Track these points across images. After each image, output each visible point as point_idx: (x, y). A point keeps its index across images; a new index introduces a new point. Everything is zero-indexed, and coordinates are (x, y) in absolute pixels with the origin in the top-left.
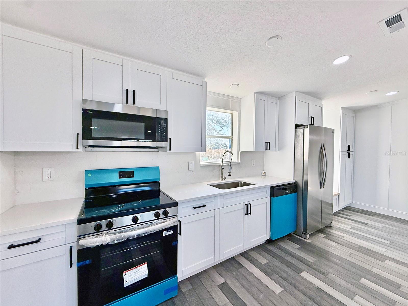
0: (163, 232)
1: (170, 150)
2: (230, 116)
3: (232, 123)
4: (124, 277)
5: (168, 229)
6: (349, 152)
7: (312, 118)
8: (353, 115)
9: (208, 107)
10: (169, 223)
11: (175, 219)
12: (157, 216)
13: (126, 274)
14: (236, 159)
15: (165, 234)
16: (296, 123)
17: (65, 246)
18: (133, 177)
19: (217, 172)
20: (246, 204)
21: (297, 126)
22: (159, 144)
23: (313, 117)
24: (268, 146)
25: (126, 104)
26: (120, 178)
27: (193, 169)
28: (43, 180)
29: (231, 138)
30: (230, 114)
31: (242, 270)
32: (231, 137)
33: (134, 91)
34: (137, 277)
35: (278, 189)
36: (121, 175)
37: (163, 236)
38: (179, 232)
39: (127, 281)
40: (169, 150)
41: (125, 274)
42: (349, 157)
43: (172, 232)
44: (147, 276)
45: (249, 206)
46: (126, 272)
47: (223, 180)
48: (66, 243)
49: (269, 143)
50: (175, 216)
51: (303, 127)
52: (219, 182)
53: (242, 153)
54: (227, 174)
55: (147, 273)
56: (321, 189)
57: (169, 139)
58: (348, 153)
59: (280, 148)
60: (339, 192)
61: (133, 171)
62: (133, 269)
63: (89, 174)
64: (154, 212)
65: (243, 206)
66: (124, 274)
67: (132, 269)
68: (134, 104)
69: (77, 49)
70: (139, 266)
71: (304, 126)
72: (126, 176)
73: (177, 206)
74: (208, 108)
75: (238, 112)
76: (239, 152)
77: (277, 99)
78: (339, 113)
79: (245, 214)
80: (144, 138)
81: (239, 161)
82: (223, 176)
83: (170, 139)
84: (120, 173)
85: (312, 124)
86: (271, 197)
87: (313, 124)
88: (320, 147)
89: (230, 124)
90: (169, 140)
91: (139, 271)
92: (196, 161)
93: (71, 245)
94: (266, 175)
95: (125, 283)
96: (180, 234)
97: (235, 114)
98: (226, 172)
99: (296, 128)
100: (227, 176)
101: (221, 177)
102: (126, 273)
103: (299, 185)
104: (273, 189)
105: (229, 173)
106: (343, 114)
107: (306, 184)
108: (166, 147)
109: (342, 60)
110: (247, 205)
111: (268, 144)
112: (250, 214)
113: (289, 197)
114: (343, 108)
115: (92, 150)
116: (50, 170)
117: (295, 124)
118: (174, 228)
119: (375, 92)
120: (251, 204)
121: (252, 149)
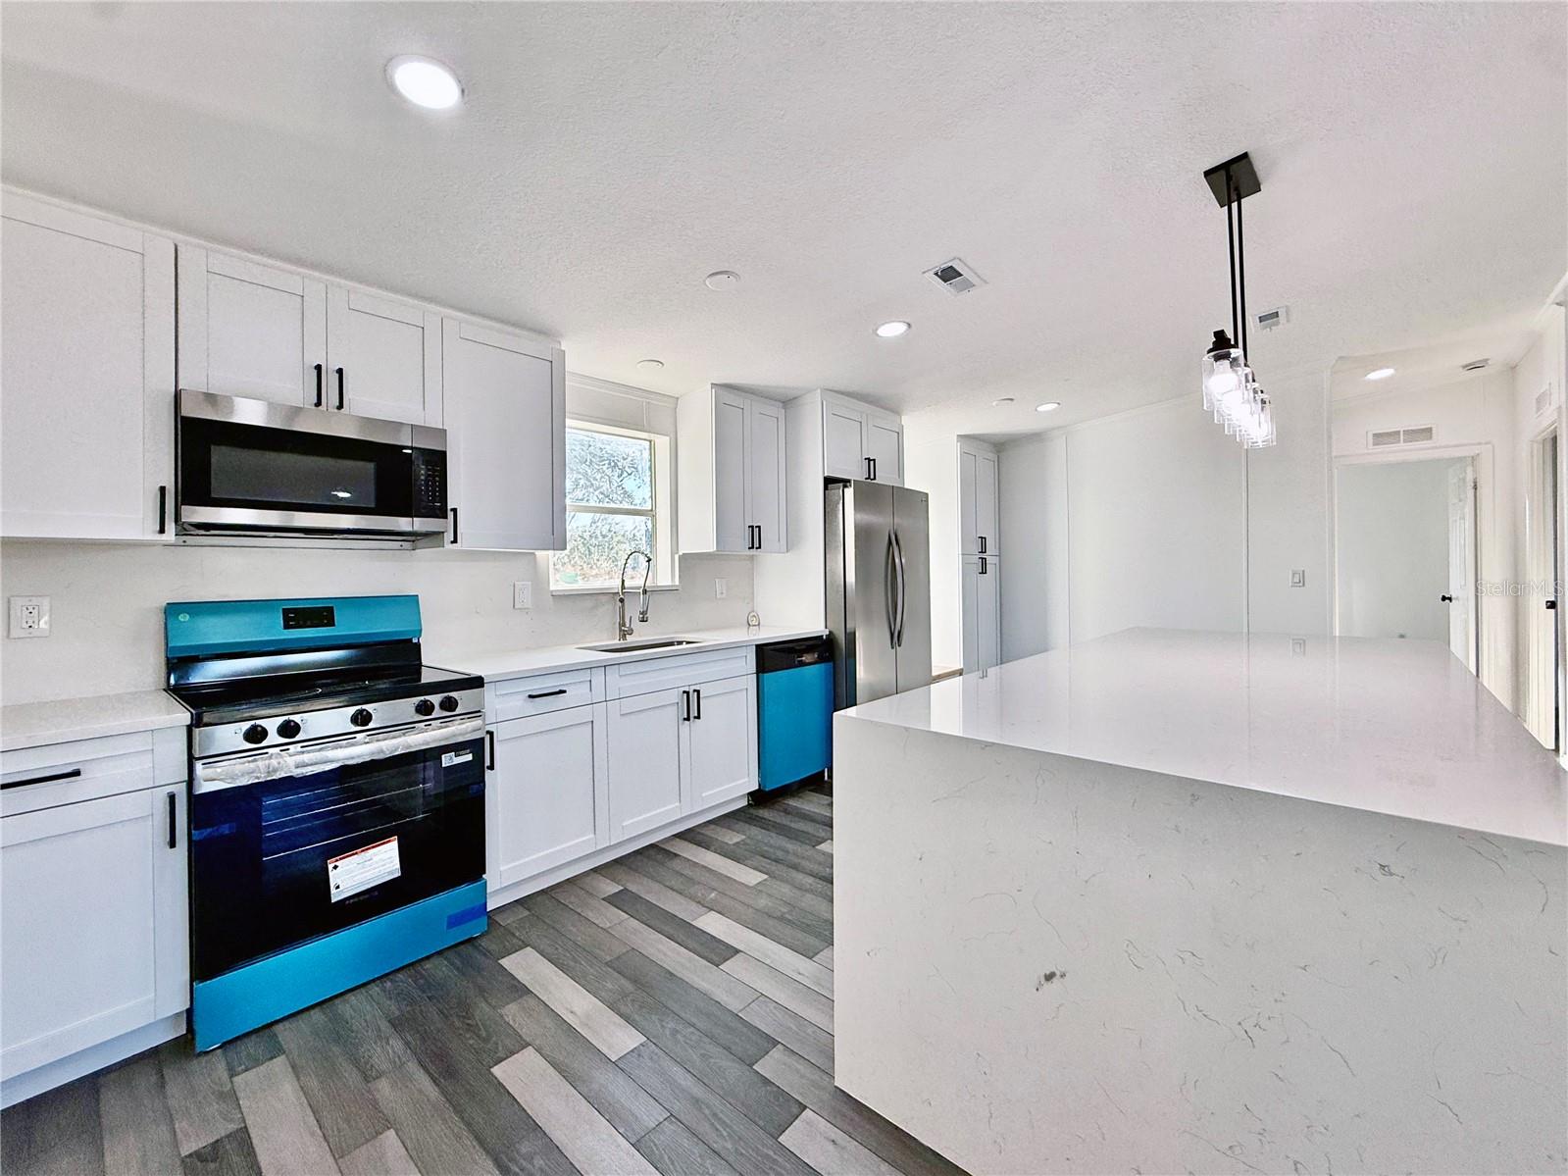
0: (443, 756)
1: (455, 541)
2: (648, 447)
3: (652, 468)
4: (331, 874)
5: (457, 748)
6: (983, 555)
7: (872, 463)
8: (992, 456)
9: (572, 418)
10: (460, 730)
11: (478, 722)
12: (425, 709)
13: (335, 867)
14: (665, 576)
15: (448, 760)
16: (826, 475)
17: (152, 792)
18: (331, 623)
19: (608, 614)
20: (684, 692)
21: (829, 482)
22: (419, 524)
23: (874, 460)
24: (755, 538)
25: (314, 407)
26: (287, 626)
27: (530, 607)
28: (11, 636)
29: (651, 513)
30: (648, 443)
31: (676, 864)
32: (652, 510)
33: (340, 371)
34: (369, 875)
35: (774, 650)
36: (292, 619)
37: (444, 765)
38: (487, 763)
39: (338, 887)
40: (452, 542)
41: (333, 865)
42: (983, 572)
43: (469, 757)
44: (398, 874)
45: (694, 697)
46: (337, 861)
47: (624, 637)
48: (154, 783)
49: (759, 527)
50: (476, 714)
51: (841, 485)
52: (616, 642)
53: (684, 558)
54: (637, 616)
55: (398, 866)
56: (893, 648)
57: (452, 510)
58: (982, 559)
59: (791, 543)
60: (962, 667)
61: (332, 608)
62: (356, 853)
63: (182, 615)
64: (417, 700)
65: (675, 696)
66: (330, 867)
67: (353, 854)
68: (340, 406)
69: (161, 245)
70: (373, 847)
71: (845, 482)
72: (309, 623)
73: (483, 686)
74: (568, 422)
75: (668, 438)
76: (677, 557)
77: (781, 405)
78: (954, 450)
79: (685, 719)
80: (373, 505)
81: (677, 583)
82: (624, 625)
83: (455, 510)
84: (286, 612)
85: (872, 477)
86: (758, 673)
87: (875, 479)
88: (887, 538)
89: (648, 473)
90: (451, 515)
91: (375, 859)
92: (539, 580)
93: (170, 789)
94: (759, 624)
95: (333, 891)
96: (491, 767)
97: (663, 443)
98: (633, 611)
99: (826, 488)
100: (636, 625)
101: (620, 630)
102: (337, 863)
103: (837, 642)
104: (762, 650)
105: (643, 613)
106: (964, 453)
107: (851, 638)
108: (443, 532)
109: (892, 330)
110: (688, 693)
111: (755, 531)
112: (698, 717)
113: (812, 674)
114: (961, 437)
115: (185, 542)
116: (35, 601)
117: (825, 478)
118: (476, 746)
119: (1009, 402)
120: (698, 692)
121: (712, 547)
